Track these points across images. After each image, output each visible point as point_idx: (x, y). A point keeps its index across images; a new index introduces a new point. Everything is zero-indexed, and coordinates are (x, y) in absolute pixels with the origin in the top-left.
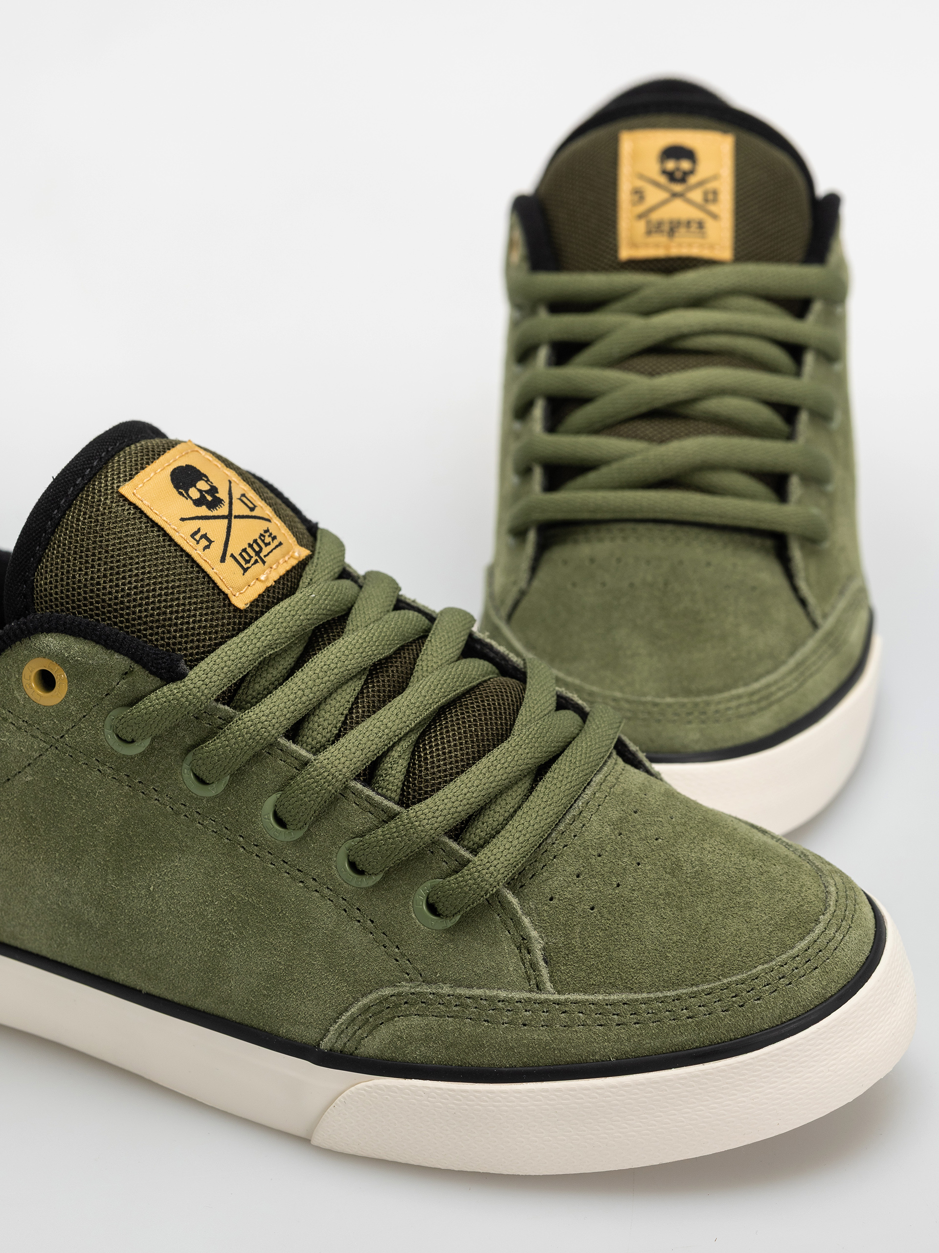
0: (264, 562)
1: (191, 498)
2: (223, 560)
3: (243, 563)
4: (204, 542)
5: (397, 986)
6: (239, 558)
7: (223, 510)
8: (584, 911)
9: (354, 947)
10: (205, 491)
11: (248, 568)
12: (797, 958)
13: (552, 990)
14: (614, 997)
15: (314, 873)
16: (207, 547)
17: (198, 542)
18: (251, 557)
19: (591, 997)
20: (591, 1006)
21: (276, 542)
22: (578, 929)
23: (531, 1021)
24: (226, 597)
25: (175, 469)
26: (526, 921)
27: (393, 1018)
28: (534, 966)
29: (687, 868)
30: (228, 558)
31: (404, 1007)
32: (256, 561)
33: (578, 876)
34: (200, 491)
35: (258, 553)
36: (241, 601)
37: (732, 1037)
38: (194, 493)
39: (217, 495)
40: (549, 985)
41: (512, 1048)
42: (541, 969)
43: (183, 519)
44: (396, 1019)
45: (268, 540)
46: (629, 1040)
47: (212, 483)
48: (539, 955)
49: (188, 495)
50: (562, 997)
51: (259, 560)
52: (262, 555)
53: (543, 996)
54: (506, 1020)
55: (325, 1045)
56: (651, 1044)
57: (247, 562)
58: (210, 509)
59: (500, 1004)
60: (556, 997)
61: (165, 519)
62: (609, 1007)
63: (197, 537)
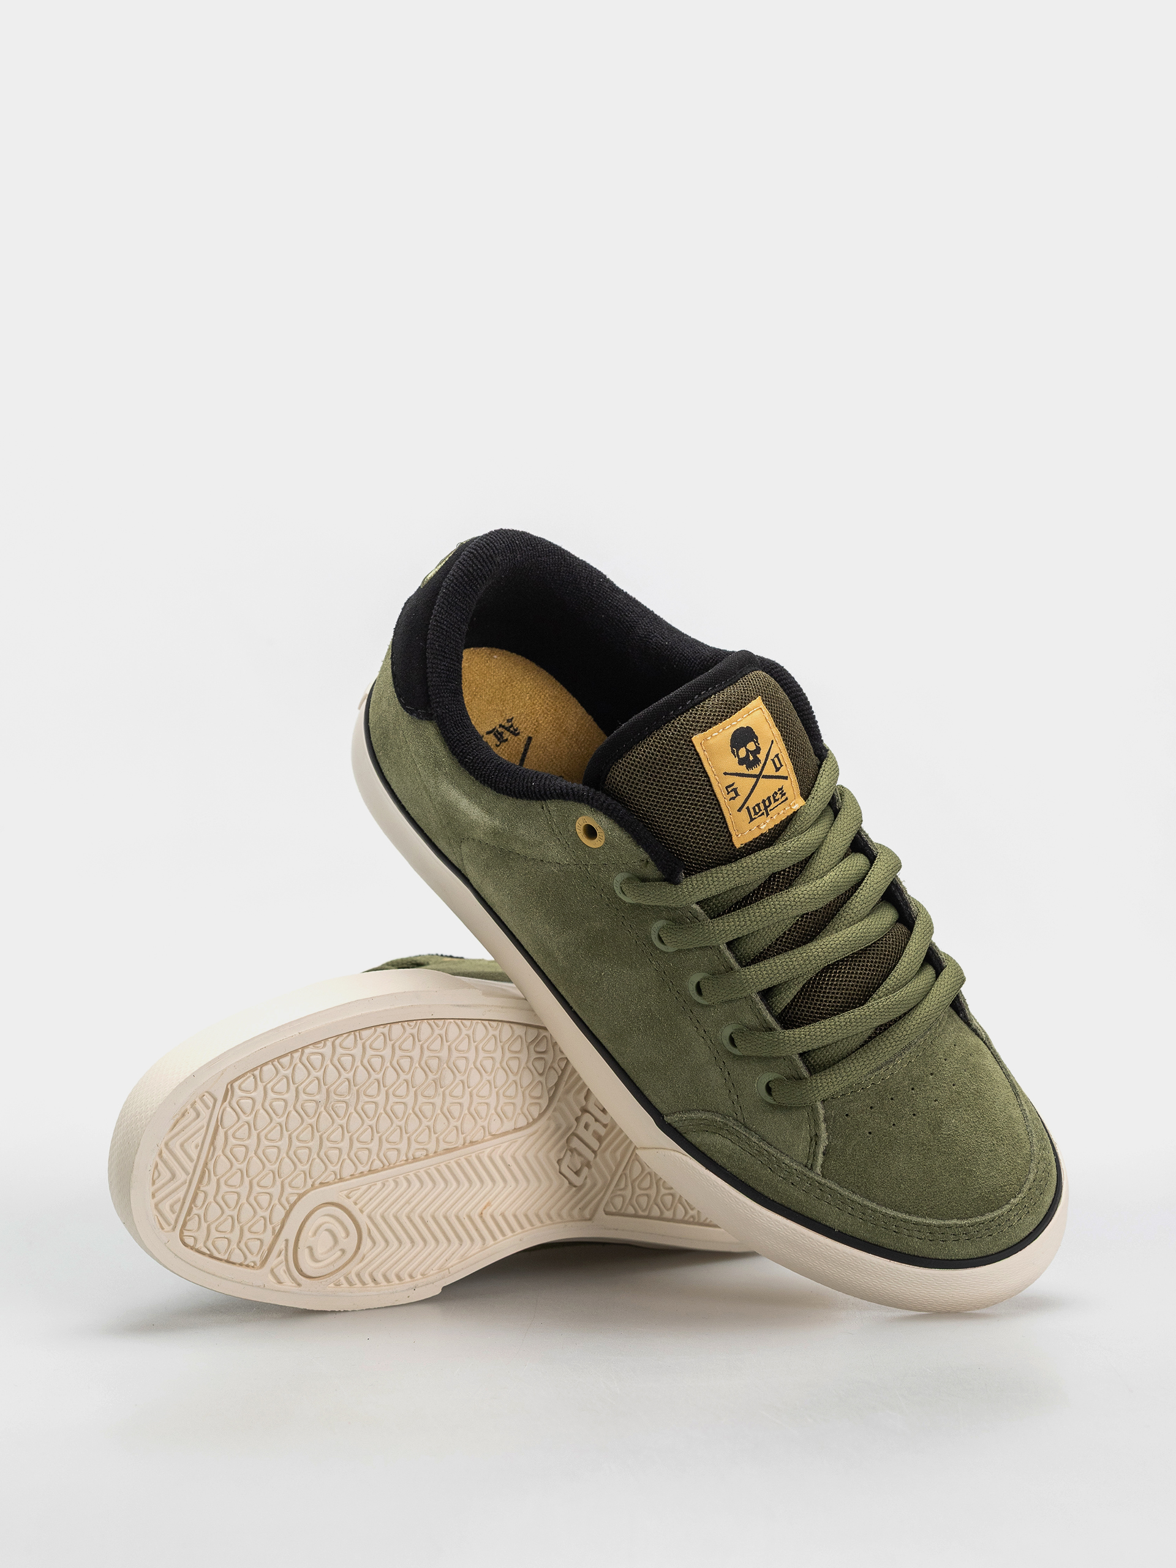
0: (768, 815)
1: (738, 756)
2: (740, 810)
3: (753, 813)
4: (733, 794)
5: (726, 1118)
6: (752, 811)
7: (756, 771)
8: (864, 1133)
9: (711, 1081)
10: (750, 751)
11: (755, 818)
12: (981, 1225)
13: (819, 1173)
14: (855, 1197)
15: (707, 1029)
16: (733, 798)
17: (728, 793)
18: (760, 810)
19: (841, 1190)
20: (839, 1195)
21: (784, 798)
22: (854, 1142)
23: (797, 1184)
24: (730, 836)
25: (737, 730)
26: (823, 1126)
27: (715, 1133)
28: (815, 1154)
29: (944, 1131)
30: (744, 809)
31: (725, 1132)
32: (763, 814)
33: (871, 1108)
34: (747, 751)
35: (766, 808)
36: (739, 842)
37: (916, 1254)
38: (742, 753)
39: (758, 755)
40: (818, 1170)
41: (778, 1192)
42: (819, 1158)
43: (725, 774)
44: (717, 1135)
45: (779, 796)
46: (851, 1226)
47: (759, 744)
48: (821, 1149)
49: (738, 753)
50: (823, 1181)
51: (765, 814)
52: (769, 809)
53: (811, 1175)
54: (782, 1175)
55: (668, 1119)
56: (862, 1234)
57: (756, 813)
58: (747, 769)
59: (783, 1165)
60: (820, 1179)
61: (714, 770)
62: (849, 1201)
63: (730, 789)
